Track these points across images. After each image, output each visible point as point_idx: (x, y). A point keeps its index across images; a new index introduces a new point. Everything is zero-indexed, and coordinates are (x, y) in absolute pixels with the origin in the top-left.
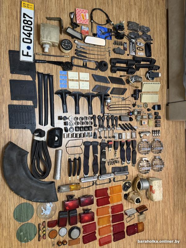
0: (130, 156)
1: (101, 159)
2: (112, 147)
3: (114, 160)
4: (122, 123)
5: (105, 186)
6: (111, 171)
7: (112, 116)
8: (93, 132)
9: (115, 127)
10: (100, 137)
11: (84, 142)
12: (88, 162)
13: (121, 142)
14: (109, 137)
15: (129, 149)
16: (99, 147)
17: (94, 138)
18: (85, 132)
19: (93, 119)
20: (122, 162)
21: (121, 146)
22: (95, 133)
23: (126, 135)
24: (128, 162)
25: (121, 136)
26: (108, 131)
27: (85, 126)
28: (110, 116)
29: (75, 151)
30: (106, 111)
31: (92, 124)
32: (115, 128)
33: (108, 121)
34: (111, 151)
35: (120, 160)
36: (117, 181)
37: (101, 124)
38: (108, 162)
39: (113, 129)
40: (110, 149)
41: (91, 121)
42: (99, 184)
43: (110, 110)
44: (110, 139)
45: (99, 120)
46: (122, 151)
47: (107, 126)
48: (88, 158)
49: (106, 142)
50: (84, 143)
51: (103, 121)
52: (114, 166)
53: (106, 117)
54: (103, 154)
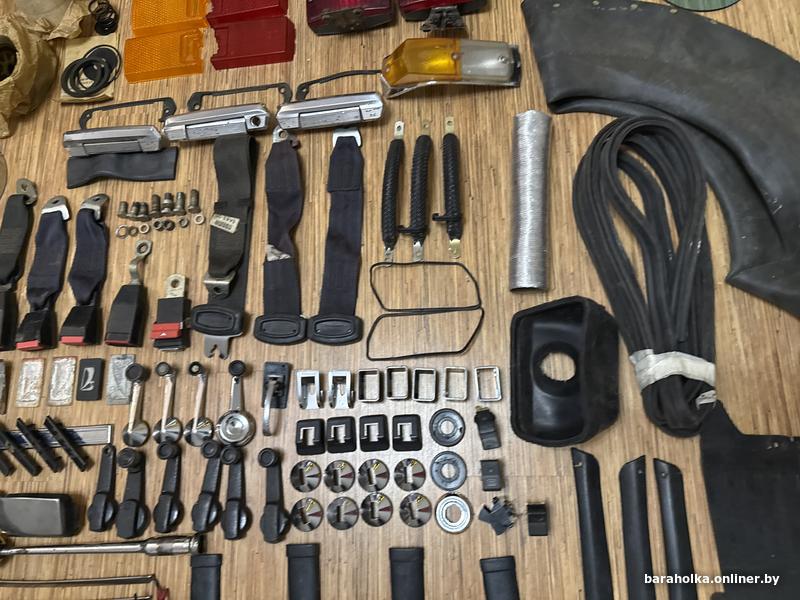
0: (39, 243)
1: (246, 228)
2: (163, 303)
3: (154, 220)
4: (60, 476)
5: (229, 78)
6: (185, 157)
7: (138, 532)
8: (293, 413)
9: (121, 446)
10: (241, 371)
11: (359, 338)
12: (335, 212)
13: (92, 338)
14: (173, 371)
15: (43, 290)
16: (254, 304)
17: (287, 369)
18: (350, 413)
19: (289, 507)
20: (104, 210)
21: (97, 313)
22: (279, 401)
23: (45, 385)
24: (63, 209)
25: (81, 376)
26: (182, 414)
27: (348, 456)
28: (150, 532)
29: (419, 283)
30: (177, 573)
31: (297, 473)
32: (126, 438)
33: (172, 494)
34: (172, 278)
35: (116, 224)
36: (151, 102)
37: (226, 468)
38: (197, 209)
39: (140, 434)
40: (179, 293)
41: (300, 496)
42: (267, 87)
43: (144, 580)
44: (170, 357)
45: (240, 501)
46: (91, 280)
47: (178, 453)
48: (333, 237)
49: (199, 339)
50: (356, 332)
51: (209, 494)
52: (161, 188)
53: (186, 527)
54: (228, 259)
